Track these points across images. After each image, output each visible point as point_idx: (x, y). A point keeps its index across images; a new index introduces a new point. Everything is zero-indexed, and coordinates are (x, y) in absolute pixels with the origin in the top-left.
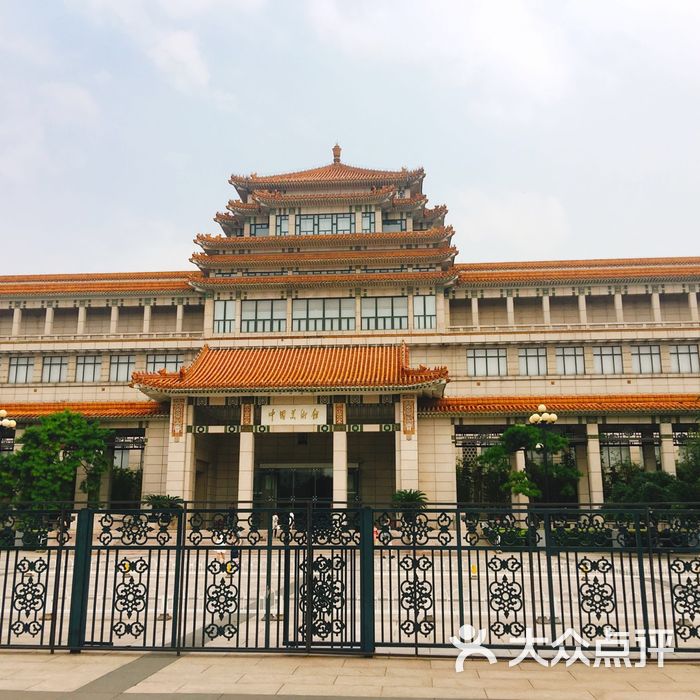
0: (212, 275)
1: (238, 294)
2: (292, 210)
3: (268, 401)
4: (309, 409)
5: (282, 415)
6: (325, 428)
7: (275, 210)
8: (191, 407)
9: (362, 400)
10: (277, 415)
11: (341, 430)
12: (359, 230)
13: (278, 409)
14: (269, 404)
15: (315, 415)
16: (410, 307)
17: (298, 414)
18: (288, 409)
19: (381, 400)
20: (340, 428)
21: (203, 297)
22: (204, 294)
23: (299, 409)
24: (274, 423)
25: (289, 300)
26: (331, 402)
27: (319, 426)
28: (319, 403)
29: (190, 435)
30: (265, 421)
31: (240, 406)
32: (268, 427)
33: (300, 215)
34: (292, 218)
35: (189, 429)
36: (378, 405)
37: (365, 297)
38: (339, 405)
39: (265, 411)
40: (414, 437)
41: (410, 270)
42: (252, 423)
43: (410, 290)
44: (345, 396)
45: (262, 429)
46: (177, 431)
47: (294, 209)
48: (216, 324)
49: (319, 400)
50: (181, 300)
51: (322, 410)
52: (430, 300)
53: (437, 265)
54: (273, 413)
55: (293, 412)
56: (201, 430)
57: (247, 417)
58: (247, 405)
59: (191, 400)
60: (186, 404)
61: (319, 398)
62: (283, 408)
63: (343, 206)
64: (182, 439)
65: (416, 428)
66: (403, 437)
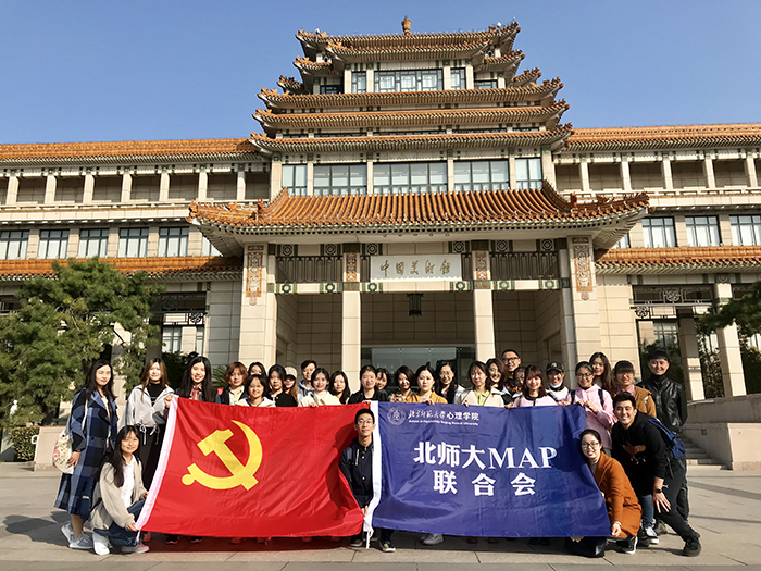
0: (278, 137)
1: (310, 158)
2: (370, 65)
3: (379, 249)
4: (436, 260)
5: (399, 268)
6: (461, 286)
7: (350, 64)
8: (273, 258)
9: (511, 247)
10: (392, 268)
11: (485, 288)
12: (448, 87)
13: (393, 260)
14: (381, 254)
15: (446, 269)
16: (512, 172)
17: (421, 267)
18: (408, 260)
19: (538, 247)
20: (482, 285)
21: (268, 161)
22: (269, 157)
23: (423, 261)
24: (388, 280)
25: (370, 163)
26: (467, 250)
27: (451, 283)
28: (450, 252)
29: (271, 295)
30: (376, 277)
31: (339, 257)
32: (381, 284)
33: (379, 71)
34: (370, 74)
35: (270, 287)
36: (533, 254)
37: (459, 161)
38: (480, 252)
39: (376, 263)
40: (592, 295)
41: (510, 130)
42: (358, 280)
43: (511, 152)
44: (487, 241)
45: (372, 287)
46: (254, 290)
47: (372, 65)
49: (452, 247)
50: (241, 167)
51: (455, 261)
52: (534, 164)
53: (541, 124)
54: (387, 266)
55: (414, 265)
56: (286, 288)
57: (350, 271)
58: (351, 255)
59: (272, 249)
60: (265, 251)
61: (450, 243)
62: (399, 259)
63: (429, 61)
64: (261, 301)
65: (594, 283)
66: (578, 294)
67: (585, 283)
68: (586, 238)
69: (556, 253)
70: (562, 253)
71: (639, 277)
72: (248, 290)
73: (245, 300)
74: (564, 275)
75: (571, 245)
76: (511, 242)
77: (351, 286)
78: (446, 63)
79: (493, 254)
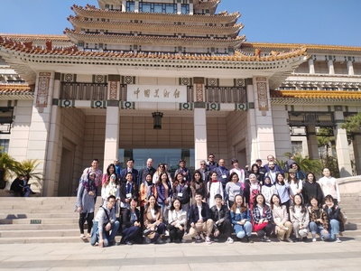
3: (133, 80)
4: (171, 89)
5: (147, 93)
6: (186, 106)
8: (58, 82)
9: (218, 82)
10: (142, 94)
11: (202, 107)
13: (143, 88)
14: (134, 83)
15: (177, 94)
17: (161, 93)
18: (153, 89)
19: (235, 83)
20: (199, 105)
22: (76, 43)
23: (162, 89)
24: (139, 100)
26: (191, 83)
27: (180, 104)
28: (180, 84)
29: (55, 107)
30: (131, 97)
31: (106, 84)
32: (134, 103)
33: (142, 2)
34: (137, 3)
35: (54, 102)
36: (232, 88)
38: (199, 85)
39: (131, 89)
40: (269, 113)
41: (212, 38)
42: (118, 99)
43: (212, 50)
44: (203, 78)
46: (42, 102)
49: (181, 81)
51: (183, 90)
53: (229, 36)
54: (138, 91)
55: (157, 91)
56: (67, 103)
57: (112, 92)
58: (114, 83)
59: (57, 76)
60: (52, 76)
61: (180, 79)
62: (147, 87)
64: (47, 110)
65: (270, 106)
66: (259, 113)
67: (263, 105)
68: (265, 78)
69: (245, 88)
70: (249, 87)
71: (292, 106)
72: (38, 102)
73: (35, 110)
74: (250, 101)
75: (255, 81)
76: (218, 79)
77: (113, 103)
78: (179, 1)
79: (206, 87)
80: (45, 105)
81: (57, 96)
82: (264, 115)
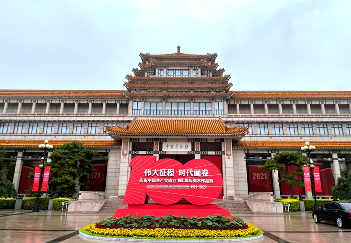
0: (132, 91)
1: (143, 99)
2: (165, 67)
3: (166, 140)
4: (184, 145)
5: (172, 146)
6: (191, 153)
7: (158, 67)
8: (131, 142)
9: (207, 141)
10: (170, 146)
11: (198, 154)
12: (192, 76)
13: (170, 144)
14: (166, 142)
15: (186, 147)
16: (213, 106)
17: (179, 146)
18: (175, 144)
19: (215, 141)
20: (197, 153)
21: (128, 100)
22: (129, 99)
23: (179, 144)
24: (168, 150)
25: (164, 102)
26: (193, 141)
27: (188, 152)
28: (188, 142)
29: (130, 155)
30: (164, 149)
31: (153, 143)
32: (166, 152)
33: (168, 69)
34: (165, 70)
35: (130, 152)
36: (214, 143)
37: (195, 102)
38: (197, 142)
39: (164, 145)
40: (231, 157)
41: (212, 92)
42: (158, 150)
43: (213, 100)
44: (199, 139)
45: (163, 153)
47: (166, 67)
48: (134, 111)
49: (188, 140)
50: (119, 101)
51: (190, 145)
52: (221, 104)
53: (223, 90)
54: (168, 146)
55: (177, 145)
56: (135, 152)
57: (156, 147)
58: (156, 142)
59: (131, 140)
60: (129, 141)
61: (188, 139)
62: (172, 144)
63: (185, 67)
64: (127, 157)
65: (232, 154)
66: (227, 157)
67: (229, 153)
68: (230, 139)
69: (221, 143)
70: (222, 143)
71: (248, 150)
72: (123, 153)
73: (122, 157)
74: (223, 150)
75: (225, 141)
76: (207, 139)
77: (156, 152)
78: (191, 67)
79: (201, 143)
80: (126, 154)
81: (131, 150)
82: (229, 158)
